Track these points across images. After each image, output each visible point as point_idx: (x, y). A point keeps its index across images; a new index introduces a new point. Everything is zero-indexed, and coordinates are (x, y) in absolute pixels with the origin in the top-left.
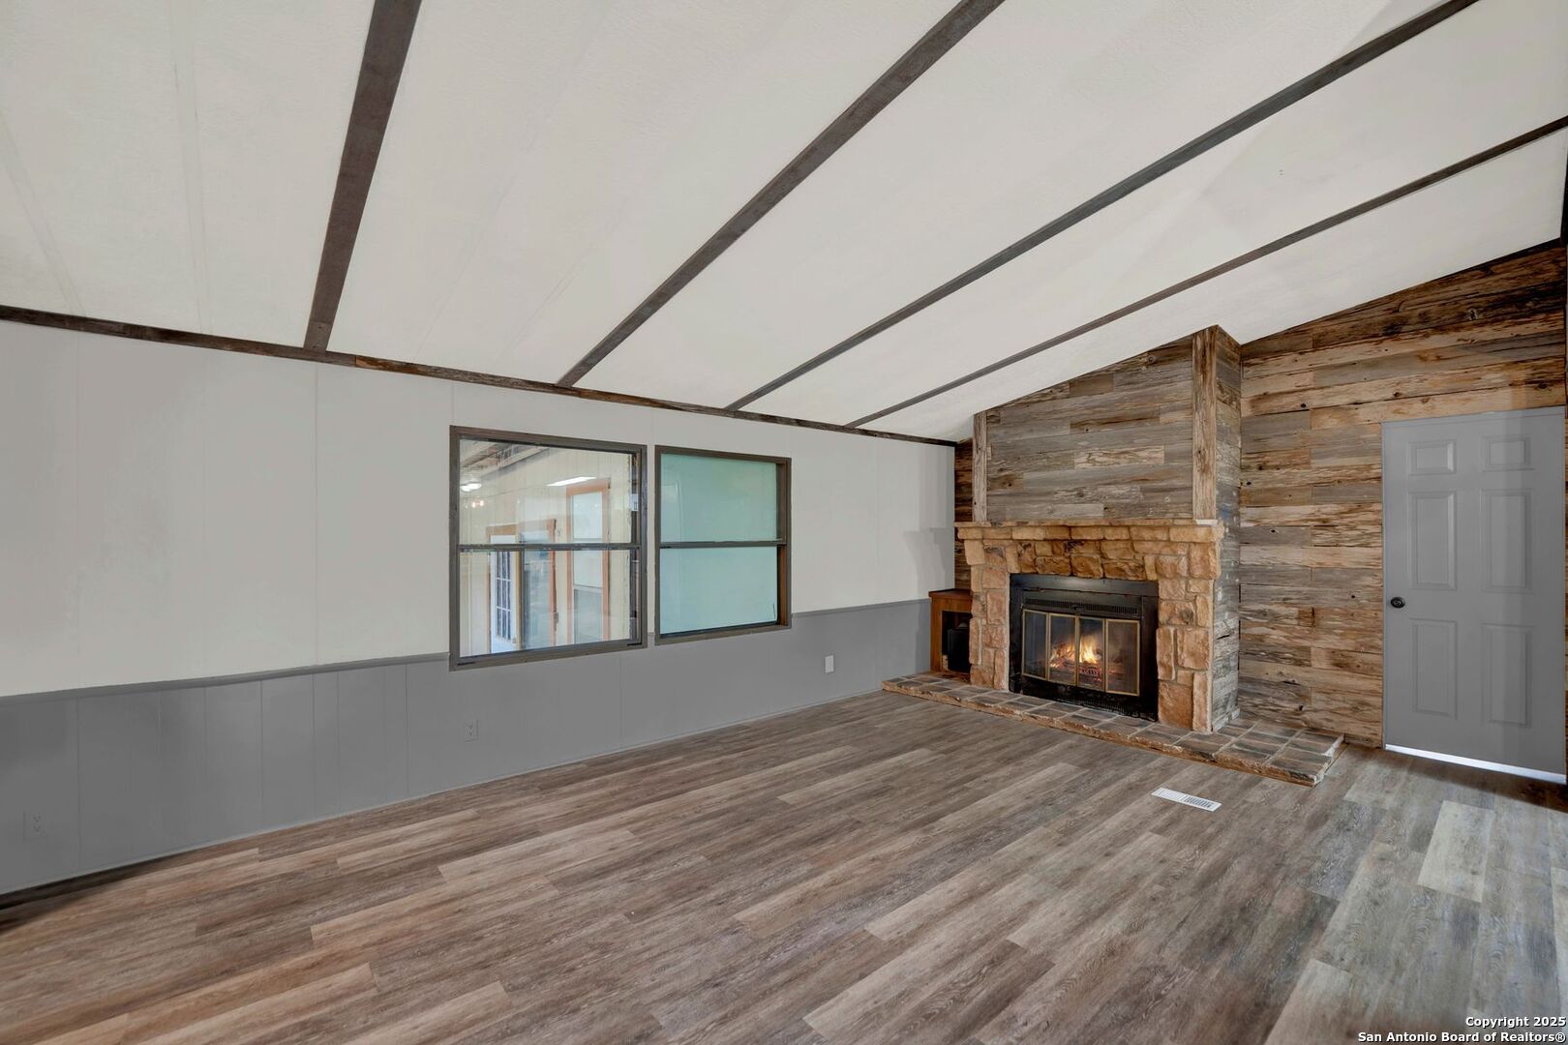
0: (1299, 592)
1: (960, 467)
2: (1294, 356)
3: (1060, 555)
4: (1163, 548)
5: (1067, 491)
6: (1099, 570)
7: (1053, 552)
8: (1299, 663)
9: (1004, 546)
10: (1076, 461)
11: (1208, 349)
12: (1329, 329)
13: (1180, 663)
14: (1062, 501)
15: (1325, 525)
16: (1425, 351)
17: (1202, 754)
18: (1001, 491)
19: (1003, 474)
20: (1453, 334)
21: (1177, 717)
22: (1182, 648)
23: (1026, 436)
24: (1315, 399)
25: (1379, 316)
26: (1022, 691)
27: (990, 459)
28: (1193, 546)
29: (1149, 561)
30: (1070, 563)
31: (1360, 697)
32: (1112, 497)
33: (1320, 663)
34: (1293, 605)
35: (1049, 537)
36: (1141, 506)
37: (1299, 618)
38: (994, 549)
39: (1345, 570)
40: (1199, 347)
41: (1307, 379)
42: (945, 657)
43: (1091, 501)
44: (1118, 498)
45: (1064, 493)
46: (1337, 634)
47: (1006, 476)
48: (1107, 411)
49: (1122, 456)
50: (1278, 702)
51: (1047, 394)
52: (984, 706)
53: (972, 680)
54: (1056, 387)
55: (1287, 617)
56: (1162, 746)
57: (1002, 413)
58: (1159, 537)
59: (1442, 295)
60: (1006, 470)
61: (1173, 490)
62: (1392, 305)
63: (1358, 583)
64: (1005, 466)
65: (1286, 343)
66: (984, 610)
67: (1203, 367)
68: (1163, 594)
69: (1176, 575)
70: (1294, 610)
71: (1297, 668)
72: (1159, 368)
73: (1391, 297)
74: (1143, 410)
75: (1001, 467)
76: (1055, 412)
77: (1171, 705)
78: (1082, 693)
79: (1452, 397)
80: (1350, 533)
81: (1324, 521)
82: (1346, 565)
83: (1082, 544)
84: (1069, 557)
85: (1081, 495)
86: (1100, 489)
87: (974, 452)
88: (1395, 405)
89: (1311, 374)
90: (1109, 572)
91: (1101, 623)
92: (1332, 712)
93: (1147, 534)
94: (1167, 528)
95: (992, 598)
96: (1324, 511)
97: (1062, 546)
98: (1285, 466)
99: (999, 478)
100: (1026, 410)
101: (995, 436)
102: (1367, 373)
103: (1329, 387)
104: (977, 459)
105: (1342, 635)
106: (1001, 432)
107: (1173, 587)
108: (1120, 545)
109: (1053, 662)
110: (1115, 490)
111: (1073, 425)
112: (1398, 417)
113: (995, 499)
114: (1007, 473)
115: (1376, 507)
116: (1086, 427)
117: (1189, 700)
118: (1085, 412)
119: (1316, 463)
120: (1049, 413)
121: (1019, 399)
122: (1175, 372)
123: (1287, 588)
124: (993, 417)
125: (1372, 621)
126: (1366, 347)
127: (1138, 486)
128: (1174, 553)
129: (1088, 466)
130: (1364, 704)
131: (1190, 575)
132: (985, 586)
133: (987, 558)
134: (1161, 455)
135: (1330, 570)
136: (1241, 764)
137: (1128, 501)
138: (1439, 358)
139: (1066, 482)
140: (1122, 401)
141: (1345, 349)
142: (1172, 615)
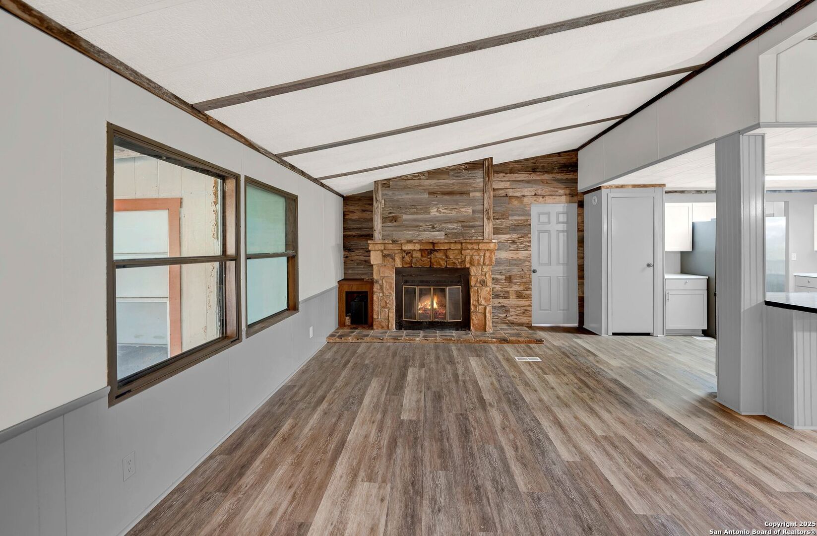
0: (505, 269)
1: (347, 210)
2: (504, 174)
3: (425, 257)
4: (474, 252)
5: (427, 225)
6: (444, 264)
7: (422, 256)
8: (505, 298)
9: (395, 254)
10: (431, 211)
11: (490, 167)
12: (515, 166)
13: (480, 303)
14: (424, 231)
15: (514, 242)
16: (543, 180)
17: (504, 340)
18: (390, 224)
19: (391, 215)
20: (551, 175)
21: (478, 327)
22: (480, 297)
23: (405, 197)
24: (511, 193)
25: (530, 164)
26: (403, 329)
27: (383, 206)
28: (486, 251)
29: (468, 258)
30: (430, 261)
31: (525, 308)
32: (449, 229)
33: (512, 296)
34: (503, 275)
35: (422, 248)
36: (462, 234)
37: (505, 280)
38: (389, 255)
39: (520, 260)
40: (487, 165)
41: (507, 184)
42: (348, 318)
43: (438, 231)
44: (451, 230)
45: (425, 226)
46: (518, 285)
47: (393, 216)
48: (446, 188)
49: (453, 210)
50: (499, 315)
51: (416, 176)
52: (398, 339)
53: (375, 327)
54: (421, 173)
55: (501, 280)
56: (488, 340)
57: (391, 183)
58: (475, 248)
59: (548, 160)
60: (393, 213)
61: (475, 227)
62: (534, 161)
63: (524, 264)
64: (392, 211)
65: (501, 168)
66: (382, 288)
67: (488, 174)
68: (472, 273)
69: (479, 264)
70: (503, 277)
71: (505, 300)
72: (470, 172)
73: (534, 158)
74: (463, 190)
75: (390, 211)
76: (420, 186)
77: (477, 322)
78: (434, 324)
79: (551, 197)
80: (521, 245)
81: (513, 241)
82: (520, 258)
83: (437, 252)
84: (430, 258)
85: (433, 227)
86: (443, 225)
87: (374, 202)
88: (535, 198)
89: (509, 183)
90: (449, 265)
91: (445, 289)
92: (516, 315)
93: (469, 246)
94: (478, 244)
95: (386, 282)
96: (513, 237)
97: (427, 253)
98: (500, 219)
99: (390, 217)
100: (404, 183)
101: (386, 195)
102: (526, 185)
103: (515, 189)
104: (376, 206)
105: (519, 285)
106: (390, 193)
107: (477, 269)
108: (456, 251)
109: (419, 310)
110: (450, 226)
111: (430, 193)
112: (536, 202)
113: (387, 229)
114: (394, 215)
115: (529, 236)
116: (436, 195)
117: (483, 319)
118: (435, 187)
119: (511, 218)
120: (418, 186)
121: (401, 177)
122: (477, 175)
123: (501, 268)
124: (386, 184)
125: (528, 279)
126: (527, 175)
127: (460, 225)
128: (479, 255)
129: (437, 214)
130: (526, 310)
131: (484, 264)
132: (382, 275)
133: (384, 260)
134: (470, 211)
135: (515, 260)
136: (519, 341)
137: (455, 231)
138: (547, 183)
139: (426, 221)
140: (453, 184)
141: (520, 175)
142: (477, 282)
